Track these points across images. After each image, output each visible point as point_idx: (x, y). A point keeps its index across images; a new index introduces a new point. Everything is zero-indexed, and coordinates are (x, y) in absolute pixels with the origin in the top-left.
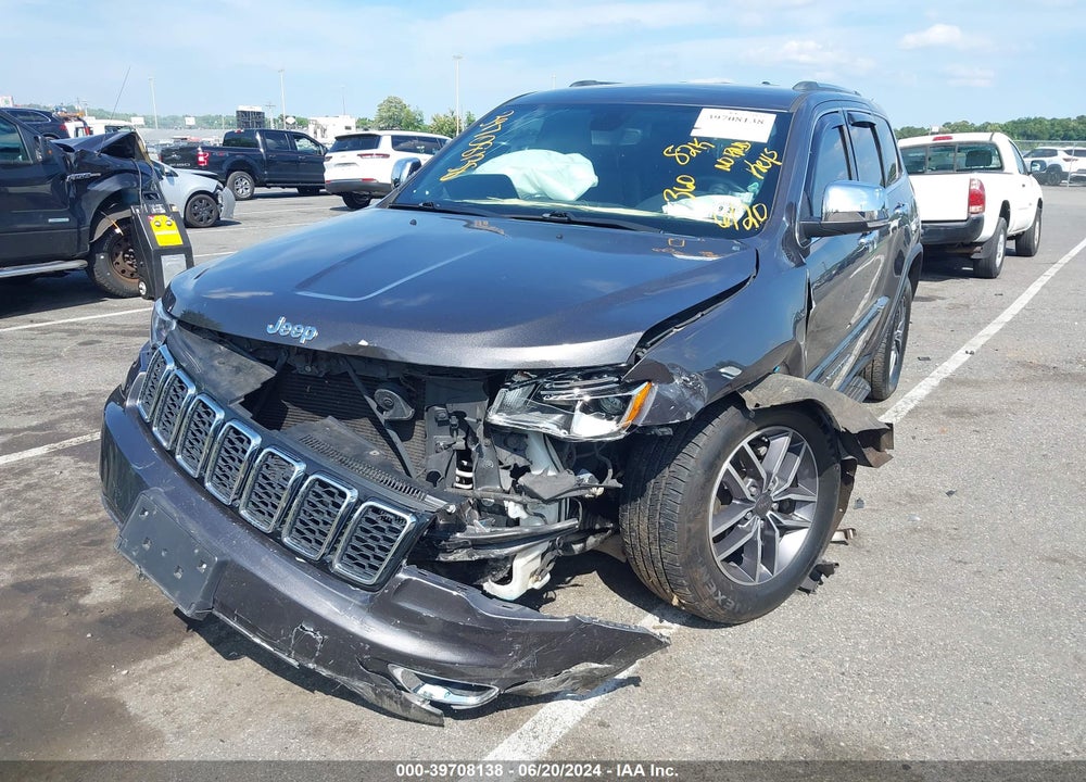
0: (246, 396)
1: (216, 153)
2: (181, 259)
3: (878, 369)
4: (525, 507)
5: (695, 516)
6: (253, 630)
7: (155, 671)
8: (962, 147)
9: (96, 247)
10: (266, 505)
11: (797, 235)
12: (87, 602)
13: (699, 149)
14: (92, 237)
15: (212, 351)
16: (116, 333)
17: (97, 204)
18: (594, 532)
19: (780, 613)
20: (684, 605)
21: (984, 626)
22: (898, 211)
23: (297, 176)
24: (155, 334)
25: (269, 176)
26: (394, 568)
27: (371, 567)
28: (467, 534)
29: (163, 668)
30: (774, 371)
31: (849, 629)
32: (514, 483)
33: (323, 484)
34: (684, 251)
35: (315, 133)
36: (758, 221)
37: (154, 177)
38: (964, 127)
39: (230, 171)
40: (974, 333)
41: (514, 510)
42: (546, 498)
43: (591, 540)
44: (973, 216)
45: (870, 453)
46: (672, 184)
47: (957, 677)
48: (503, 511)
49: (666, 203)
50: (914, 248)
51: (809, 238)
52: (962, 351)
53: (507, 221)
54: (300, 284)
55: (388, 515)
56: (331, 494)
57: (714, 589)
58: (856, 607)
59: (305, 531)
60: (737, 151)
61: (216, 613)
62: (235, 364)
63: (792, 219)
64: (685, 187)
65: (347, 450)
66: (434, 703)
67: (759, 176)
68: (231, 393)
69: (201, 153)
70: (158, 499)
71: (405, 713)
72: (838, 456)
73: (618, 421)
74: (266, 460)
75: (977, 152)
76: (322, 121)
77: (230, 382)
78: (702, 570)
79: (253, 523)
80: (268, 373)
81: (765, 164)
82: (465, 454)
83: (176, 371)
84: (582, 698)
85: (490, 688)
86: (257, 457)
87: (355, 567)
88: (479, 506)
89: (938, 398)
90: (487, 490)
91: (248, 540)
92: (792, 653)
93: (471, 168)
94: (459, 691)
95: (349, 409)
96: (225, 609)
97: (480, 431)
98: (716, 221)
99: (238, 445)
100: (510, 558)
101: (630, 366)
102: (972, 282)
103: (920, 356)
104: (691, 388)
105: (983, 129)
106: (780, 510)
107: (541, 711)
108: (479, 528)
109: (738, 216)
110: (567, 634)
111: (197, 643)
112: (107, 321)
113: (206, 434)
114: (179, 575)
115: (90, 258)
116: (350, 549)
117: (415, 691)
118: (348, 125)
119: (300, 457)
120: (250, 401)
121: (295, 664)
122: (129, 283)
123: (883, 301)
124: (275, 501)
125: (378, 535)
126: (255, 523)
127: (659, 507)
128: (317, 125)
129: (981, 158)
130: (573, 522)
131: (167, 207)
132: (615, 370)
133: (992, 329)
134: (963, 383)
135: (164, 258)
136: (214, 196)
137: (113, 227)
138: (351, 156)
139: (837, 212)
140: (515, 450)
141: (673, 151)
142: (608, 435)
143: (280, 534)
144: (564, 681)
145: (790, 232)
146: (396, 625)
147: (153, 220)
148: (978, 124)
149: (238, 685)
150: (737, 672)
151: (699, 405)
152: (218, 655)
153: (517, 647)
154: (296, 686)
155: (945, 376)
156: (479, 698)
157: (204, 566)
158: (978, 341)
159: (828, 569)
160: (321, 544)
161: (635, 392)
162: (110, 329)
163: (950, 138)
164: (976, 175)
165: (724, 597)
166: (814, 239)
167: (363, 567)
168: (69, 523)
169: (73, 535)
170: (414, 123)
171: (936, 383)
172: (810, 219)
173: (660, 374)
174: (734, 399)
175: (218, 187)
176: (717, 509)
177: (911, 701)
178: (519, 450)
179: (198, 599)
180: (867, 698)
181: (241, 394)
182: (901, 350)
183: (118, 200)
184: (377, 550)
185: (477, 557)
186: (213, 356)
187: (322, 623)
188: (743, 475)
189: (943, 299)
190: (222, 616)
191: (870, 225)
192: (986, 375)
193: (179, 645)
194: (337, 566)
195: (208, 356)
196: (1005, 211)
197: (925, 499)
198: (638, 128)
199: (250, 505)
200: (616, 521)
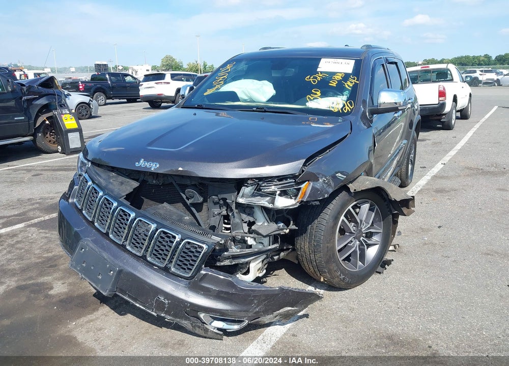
0: (127, 195)
1: (88, 84)
2: (77, 134)
3: (404, 173)
4: (255, 239)
5: (330, 241)
6: (135, 300)
7: (88, 322)
8: (434, 71)
9: (37, 130)
10: (139, 243)
11: (367, 114)
12: (52, 293)
13: (321, 77)
14: (35, 126)
15: (109, 176)
16: (49, 170)
17: (37, 110)
18: (283, 250)
19: (368, 283)
20: (326, 281)
21: (459, 285)
22: (409, 101)
23: (127, 94)
24: (79, 169)
25: (113, 94)
26: (199, 269)
27: (188, 269)
28: (230, 253)
29: (92, 321)
30: (361, 175)
31: (400, 288)
32: (249, 229)
33: (164, 233)
34: (316, 123)
35: (132, 73)
36: (350, 108)
37: (63, 97)
38: (433, 62)
39: (95, 92)
40: (444, 155)
41: (250, 241)
42: (264, 235)
43: (282, 254)
44: (441, 102)
45: (405, 210)
46: (310, 93)
47: (449, 307)
48: (245, 242)
49: (308, 101)
50: (417, 118)
51: (373, 115)
52: (440, 163)
53: (236, 112)
54: (149, 144)
55: (195, 245)
56: (169, 237)
57: (339, 273)
58: (402, 279)
59: (157, 254)
60: (338, 77)
61: (118, 293)
62: (120, 181)
63: (365, 107)
64: (316, 94)
65: (174, 217)
66: (219, 329)
67: (349, 88)
68: (120, 194)
69: (81, 84)
70: (88, 243)
71: (206, 334)
72: (391, 211)
73: (295, 199)
74: (138, 223)
75: (440, 73)
76: (135, 67)
77: (119, 189)
78: (334, 265)
79: (133, 252)
80: (135, 184)
81: (351, 83)
82: (226, 217)
83: (93, 185)
84: (284, 324)
85: (243, 321)
86: (134, 222)
87: (181, 269)
88: (234, 240)
89: (431, 185)
90: (237, 233)
91: (132, 260)
92: (376, 300)
93: (218, 89)
94: (229, 323)
95: (174, 199)
96: (122, 291)
97: (233, 206)
98: (331, 109)
99: (124, 217)
100: (248, 263)
101: (300, 175)
102: (442, 132)
103: (421, 166)
104: (327, 183)
105: (441, 62)
106: (366, 237)
107: (266, 331)
108: (234, 250)
109: (341, 106)
110: (278, 294)
111: (105, 309)
112: (44, 165)
113: (109, 213)
114: (100, 277)
115: (34, 135)
116: (178, 261)
117: (210, 324)
118: (148, 69)
119: (154, 221)
120: (128, 197)
121: (155, 314)
122: (53, 147)
123: (405, 141)
124: (143, 242)
125: (191, 254)
126: (134, 252)
127: (313, 237)
128: (133, 70)
129: (443, 76)
130: (276, 245)
131: (70, 110)
132: (293, 176)
133: (452, 153)
134: (442, 177)
135: (69, 134)
136: (89, 104)
137: (45, 121)
138: (152, 83)
139: (384, 103)
140: (249, 214)
141: (310, 78)
142: (291, 206)
143: (145, 256)
144: (276, 317)
145: (364, 113)
146: (201, 294)
147: (64, 117)
148: (439, 60)
149: (127, 326)
150: (352, 310)
151: (331, 191)
152: (116, 314)
153: (256, 302)
154: (154, 326)
155: (433, 175)
156: (239, 326)
157: (112, 272)
158: (446, 159)
159: (389, 262)
160: (165, 260)
161: (303, 186)
162: (46, 168)
163: (428, 67)
164: (441, 84)
165: (344, 276)
166: (375, 115)
167: (185, 269)
168: (39, 258)
169: (41, 263)
170: (178, 67)
171: (429, 178)
172: (373, 107)
173: (313, 178)
174: (345, 188)
175: (90, 100)
176: (339, 237)
177: (430, 318)
178: (251, 214)
179: (110, 287)
180: (410, 318)
181: (124, 194)
182: (413, 164)
183: (46, 108)
184: (191, 261)
185: (234, 263)
186: (109, 177)
187: (167, 295)
188: (350, 222)
189: (429, 140)
190: (120, 295)
191: (399, 108)
192: (451, 174)
193: (98, 310)
194: (173, 269)
195: (107, 177)
196: (455, 99)
197: (428, 230)
198: (293, 68)
199: (131, 244)
200: (293, 245)
